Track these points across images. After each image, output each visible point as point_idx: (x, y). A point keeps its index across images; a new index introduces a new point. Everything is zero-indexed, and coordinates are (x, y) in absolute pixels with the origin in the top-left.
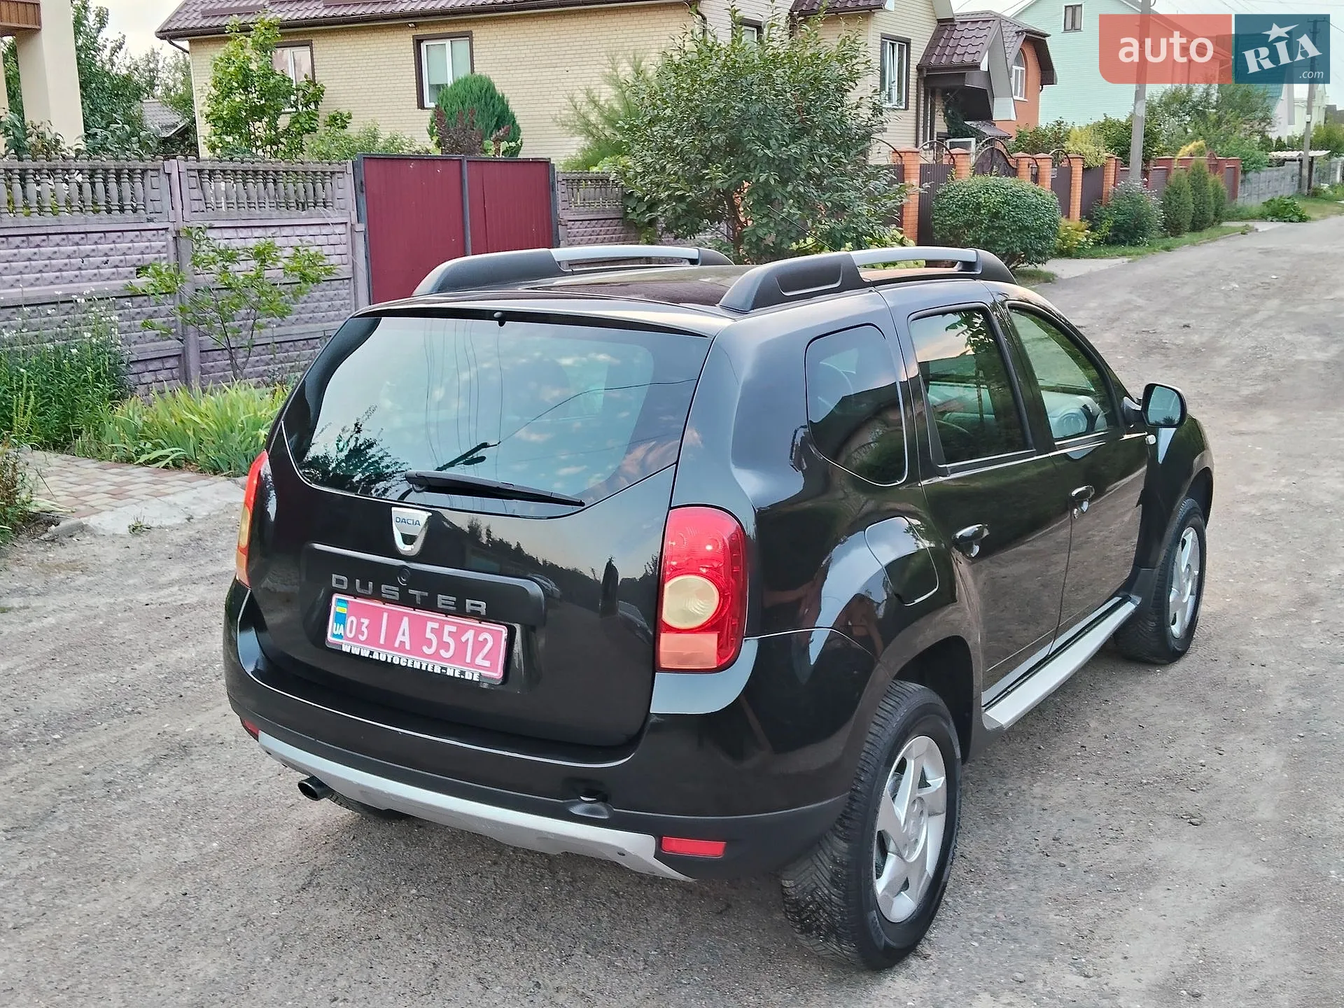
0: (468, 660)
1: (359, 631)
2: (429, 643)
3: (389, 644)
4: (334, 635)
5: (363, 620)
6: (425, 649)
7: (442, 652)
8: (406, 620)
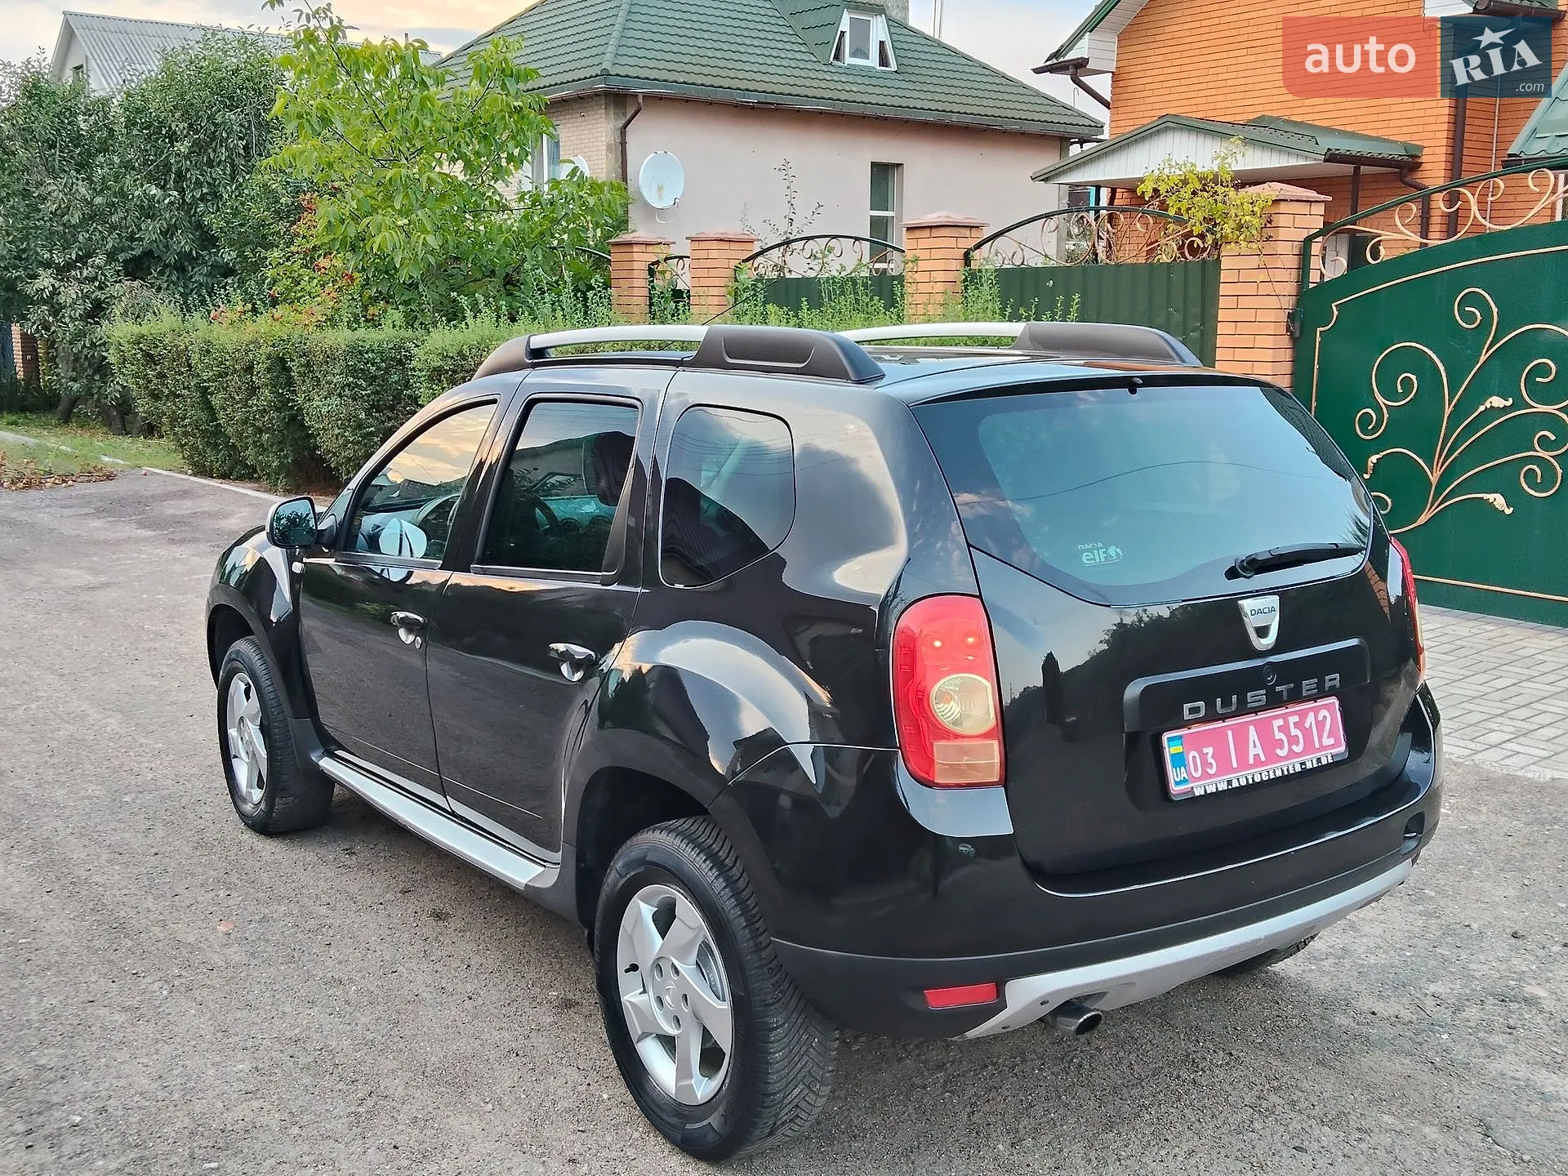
0: (1317, 746)
1: (1206, 764)
2: (1280, 744)
3: (1243, 764)
4: (1177, 783)
5: (1205, 750)
6: (1279, 752)
7: (1295, 748)
8: (1252, 728)
